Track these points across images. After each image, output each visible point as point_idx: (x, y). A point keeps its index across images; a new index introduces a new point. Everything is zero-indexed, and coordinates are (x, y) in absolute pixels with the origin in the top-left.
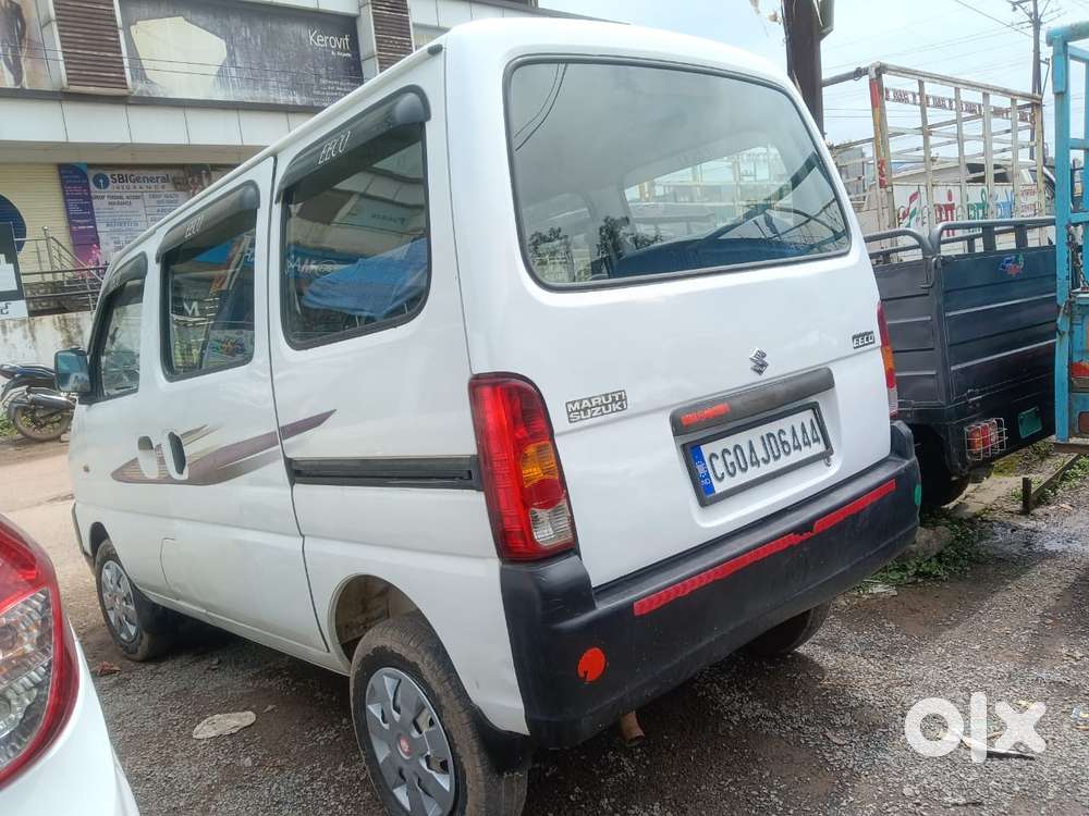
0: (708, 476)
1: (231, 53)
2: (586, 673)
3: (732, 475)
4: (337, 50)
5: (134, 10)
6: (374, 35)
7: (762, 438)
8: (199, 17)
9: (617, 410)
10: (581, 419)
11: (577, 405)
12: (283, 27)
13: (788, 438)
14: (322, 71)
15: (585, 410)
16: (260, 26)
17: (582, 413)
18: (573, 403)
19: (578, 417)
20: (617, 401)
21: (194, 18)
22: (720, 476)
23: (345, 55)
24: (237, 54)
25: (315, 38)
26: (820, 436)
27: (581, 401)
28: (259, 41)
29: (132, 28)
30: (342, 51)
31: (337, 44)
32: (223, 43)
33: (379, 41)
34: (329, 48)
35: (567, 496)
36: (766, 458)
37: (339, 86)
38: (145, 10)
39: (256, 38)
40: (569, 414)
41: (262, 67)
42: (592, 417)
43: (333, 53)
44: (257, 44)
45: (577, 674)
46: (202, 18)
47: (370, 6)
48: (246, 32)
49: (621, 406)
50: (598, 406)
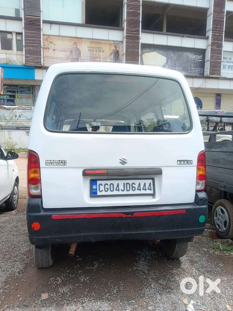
0: (96, 189)
1: (167, 61)
2: (34, 228)
3: (106, 191)
4: (198, 59)
5: (144, 50)
6: (210, 55)
7: (124, 184)
8: (161, 51)
9: (62, 165)
10: (50, 165)
11: (49, 161)
12: (183, 53)
13: (136, 186)
14: (192, 65)
15: (51, 163)
16: (177, 53)
17: (50, 163)
18: (48, 161)
19: (49, 164)
20: (64, 163)
21: (159, 52)
22: (101, 190)
23: (201, 60)
24: (169, 61)
25: (192, 56)
26: (152, 188)
27: (51, 161)
28: (176, 57)
29: (143, 55)
30: (200, 59)
31: (198, 58)
32: (166, 58)
33: (211, 56)
34: (196, 59)
35: (41, 183)
36: (123, 189)
37: (197, 69)
38: (147, 50)
39: (175, 57)
40: (46, 163)
41: (175, 64)
42: (53, 165)
43: (197, 60)
44: (175, 58)
45: (32, 227)
46: (161, 52)
47: (210, 46)
48: (172, 55)
49: (64, 164)
50: (56, 163)
